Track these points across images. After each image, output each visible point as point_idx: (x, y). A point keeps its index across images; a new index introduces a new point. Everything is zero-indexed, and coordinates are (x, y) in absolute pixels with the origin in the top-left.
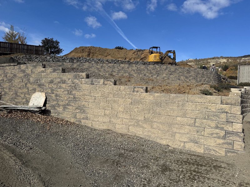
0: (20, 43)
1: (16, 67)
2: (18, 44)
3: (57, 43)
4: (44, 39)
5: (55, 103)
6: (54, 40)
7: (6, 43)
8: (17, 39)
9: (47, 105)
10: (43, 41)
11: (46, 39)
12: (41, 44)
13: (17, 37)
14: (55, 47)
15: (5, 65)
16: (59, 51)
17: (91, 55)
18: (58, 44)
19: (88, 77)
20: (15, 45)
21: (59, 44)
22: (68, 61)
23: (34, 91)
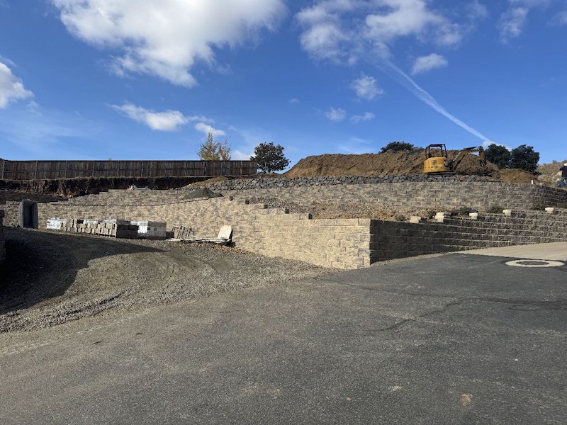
0: (221, 159)
1: (208, 201)
2: (218, 161)
3: (280, 149)
4: (258, 145)
5: (239, 235)
6: (275, 145)
7: (202, 161)
8: (217, 154)
9: (233, 238)
10: (257, 149)
11: (261, 144)
12: (254, 156)
13: (217, 151)
14: (278, 158)
15: (198, 199)
16: (283, 163)
17: (324, 169)
18: (281, 152)
19: (266, 207)
20: (215, 164)
21: (284, 152)
22: (281, 185)
23: (223, 223)
